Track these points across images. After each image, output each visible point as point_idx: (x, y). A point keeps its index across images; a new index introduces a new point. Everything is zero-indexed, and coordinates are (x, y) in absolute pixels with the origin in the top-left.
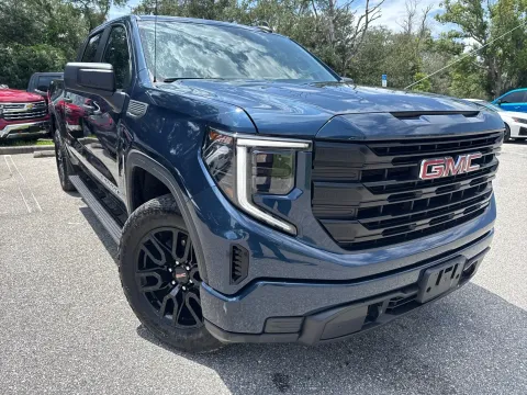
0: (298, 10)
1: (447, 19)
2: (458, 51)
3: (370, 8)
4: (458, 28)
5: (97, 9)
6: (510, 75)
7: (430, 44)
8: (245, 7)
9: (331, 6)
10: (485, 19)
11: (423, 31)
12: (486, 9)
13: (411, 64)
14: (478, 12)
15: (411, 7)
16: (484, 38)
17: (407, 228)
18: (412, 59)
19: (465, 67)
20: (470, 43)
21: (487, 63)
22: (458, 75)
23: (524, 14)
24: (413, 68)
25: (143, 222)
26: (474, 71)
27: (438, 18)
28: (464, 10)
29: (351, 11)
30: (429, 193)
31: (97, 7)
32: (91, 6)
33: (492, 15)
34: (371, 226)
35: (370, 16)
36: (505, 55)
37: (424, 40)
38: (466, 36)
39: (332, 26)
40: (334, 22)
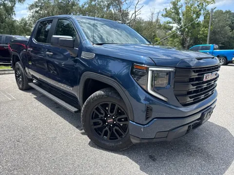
0: (105, 9)
1: (166, 16)
2: (171, 29)
3: (137, 10)
4: (171, 20)
5: (9, 4)
6: (191, 39)
7: (160, 26)
8: (83, 7)
9: (121, 8)
10: (180, 16)
11: (157, 20)
12: (181, 13)
13: (153, 34)
14: (178, 14)
15: (152, 10)
16: (181, 24)
17: (198, 98)
18: (154, 32)
19: (174, 36)
20: (175, 26)
21: (182, 34)
22: (171, 39)
23: (195, 15)
24: (154, 36)
25: (96, 100)
26: (177, 37)
27: (162, 15)
28: (172, 13)
29: (129, 11)
30: (205, 85)
31: (9, 3)
32: (6, 2)
33: (183, 15)
34: (190, 97)
35: (137, 13)
36: (189, 31)
37: (158, 24)
38: (174, 23)
39: (121, 17)
40: (122, 15)
